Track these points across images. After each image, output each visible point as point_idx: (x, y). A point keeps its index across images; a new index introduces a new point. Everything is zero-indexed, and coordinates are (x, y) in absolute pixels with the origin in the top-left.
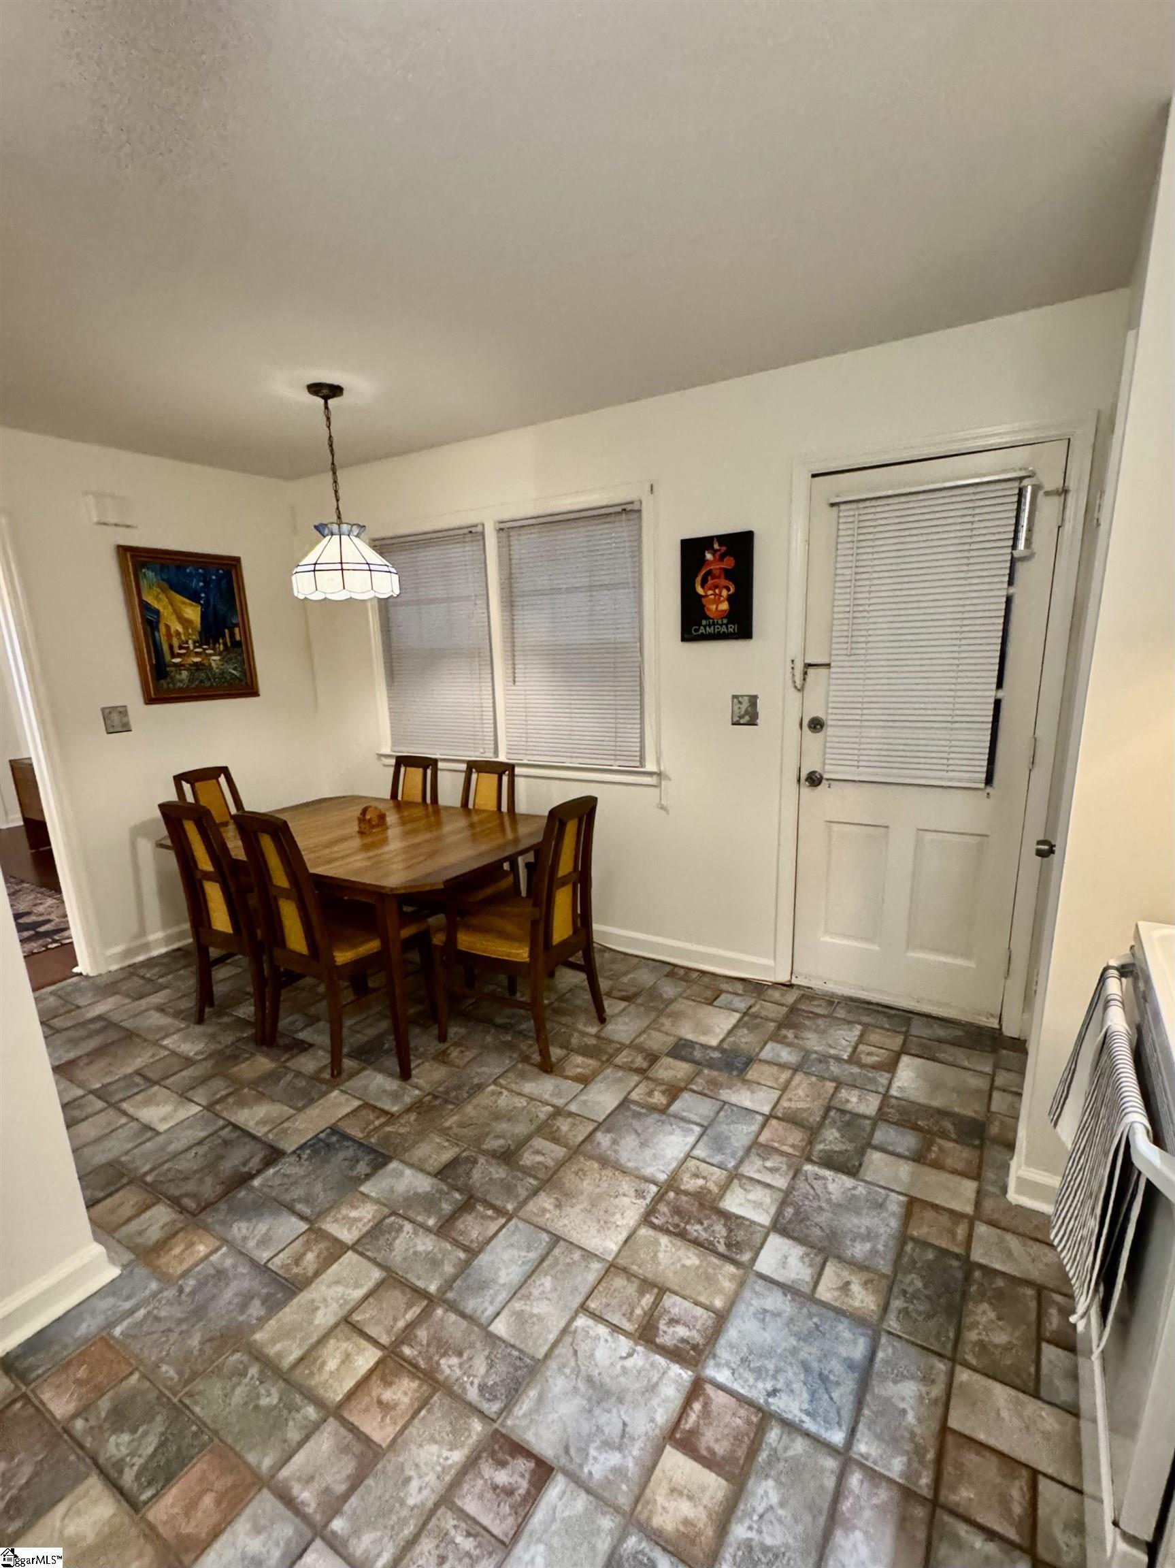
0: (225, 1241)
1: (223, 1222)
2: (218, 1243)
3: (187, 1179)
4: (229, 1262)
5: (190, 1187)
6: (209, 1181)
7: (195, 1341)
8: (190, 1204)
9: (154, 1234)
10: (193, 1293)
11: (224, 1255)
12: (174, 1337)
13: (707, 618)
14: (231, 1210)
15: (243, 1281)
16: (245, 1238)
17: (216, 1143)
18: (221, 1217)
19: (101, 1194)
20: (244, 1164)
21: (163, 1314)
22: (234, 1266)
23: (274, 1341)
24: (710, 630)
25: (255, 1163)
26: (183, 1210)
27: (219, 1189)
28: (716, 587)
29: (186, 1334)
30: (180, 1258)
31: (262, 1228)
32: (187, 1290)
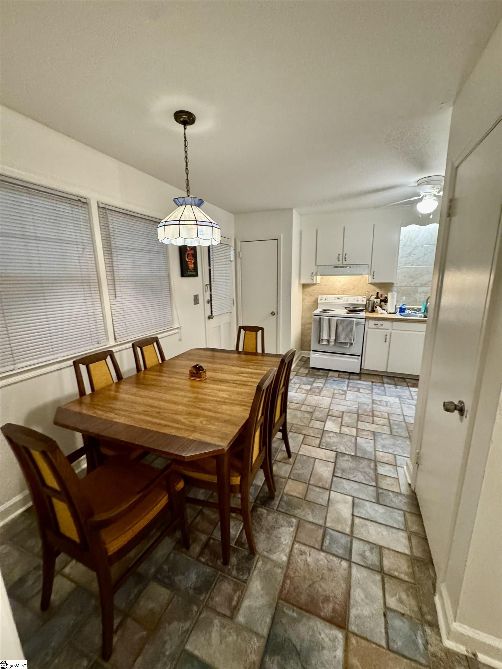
0: (375, 450)
1: (371, 454)
2: (377, 452)
3: (365, 473)
4: (379, 447)
5: (367, 470)
6: (361, 466)
7: (400, 442)
8: (372, 465)
9: (388, 467)
10: (392, 449)
11: (379, 448)
12: (402, 446)
13: (190, 269)
14: (366, 454)
15: (380, 441)
16: (371, 447)
17: (345, 474)
18: (370, 455)
19: (391, 493)
20: (348, 461)
21: (401, 451)
22: (379, 445)
23: (387, 431)
24: (190, 273)
25: (346, 458)
26: (376, 466)
27: (362, 461)
28: (190, 259)
29: (399, 444)
30: (388, 457)
31: (365, 445)
32: (392, 450)
